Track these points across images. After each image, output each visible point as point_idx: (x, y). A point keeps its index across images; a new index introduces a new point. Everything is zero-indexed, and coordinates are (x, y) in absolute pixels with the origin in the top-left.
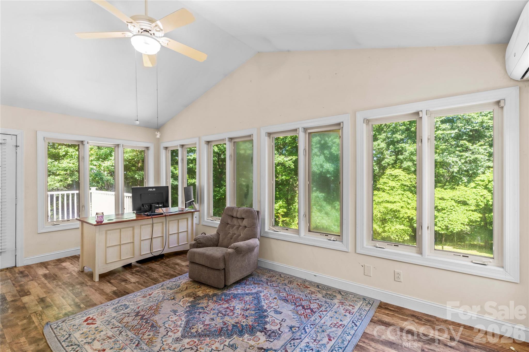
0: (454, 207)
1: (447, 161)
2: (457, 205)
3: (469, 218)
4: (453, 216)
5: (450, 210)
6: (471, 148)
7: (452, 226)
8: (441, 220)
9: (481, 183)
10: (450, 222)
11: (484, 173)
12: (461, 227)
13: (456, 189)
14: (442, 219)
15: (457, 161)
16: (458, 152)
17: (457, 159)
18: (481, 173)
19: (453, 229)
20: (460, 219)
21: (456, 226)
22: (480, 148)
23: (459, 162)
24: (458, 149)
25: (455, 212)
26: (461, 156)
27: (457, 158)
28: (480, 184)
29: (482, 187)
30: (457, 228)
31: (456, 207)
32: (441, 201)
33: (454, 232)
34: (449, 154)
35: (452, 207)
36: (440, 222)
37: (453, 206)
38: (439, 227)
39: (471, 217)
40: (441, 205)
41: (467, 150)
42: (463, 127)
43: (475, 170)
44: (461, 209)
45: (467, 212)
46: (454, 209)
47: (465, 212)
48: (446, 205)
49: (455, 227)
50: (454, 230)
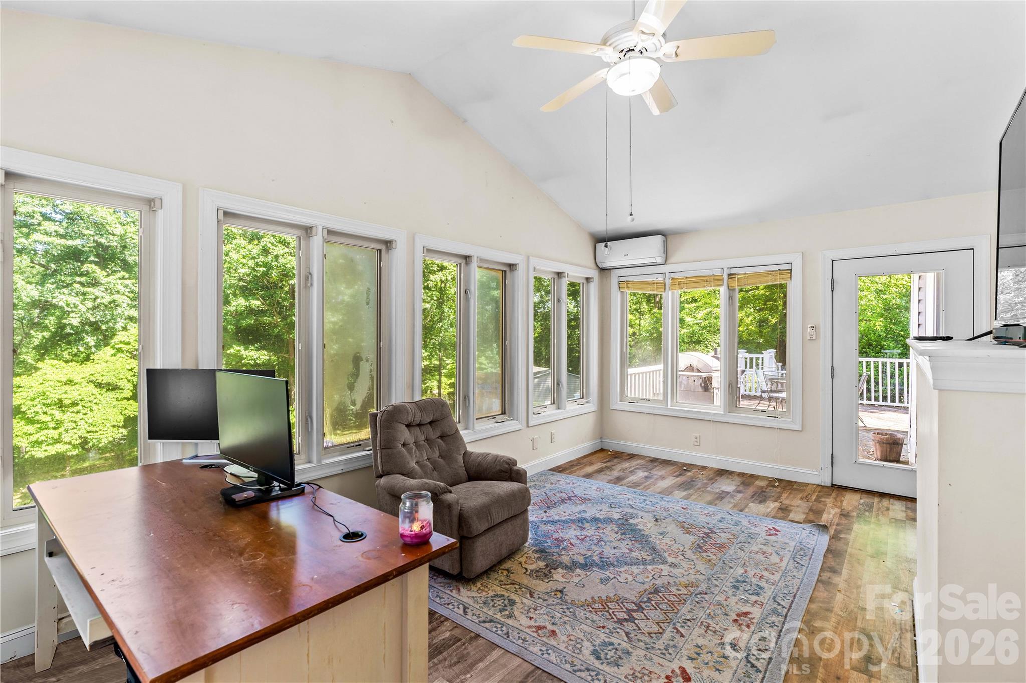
0: (94, 397)
1: (54, 301)
2: (99, 392)
3: (123, 413)
4: (96, 416)
5: (89, 404)
6: (104, 280)
7: (96, 436)
8: (71, 428)
9: (125, 347)
10: (91, 429)
11: (125, 329)
12: (113, 434)
13: (93, 359)
14: (74, 425)
15: (78, 303)
16: (79, 285)
17: (76, 300)
18: (121, 329)
19: (98, 441)
20: (110, 418)
21: (104, 433)
22: (119, 282)
23: (81, 306)
24: (78, 279)
25: (97, 407)
26: (84, 294)
27: (77, 298)
28: (123, 349)
29: (128, 354)
30: (106, 437)
31: (99, 397)
32: (67, 388)
33: (100, 445)
34: (57, 288)
35: (92, 398)
36: (70, 431)
37: (92, 395)
38: (66, 443)
39: (127, 411)
40: (70, 397)
41: (95, 283)
42: (92, 238)
43: (110, 324)
44: (108, 399)
45: (118, 403)
46: (95, 401)
47: (115, 403)
48: (80, 395)
49: (101, 437)
50: (101, 443)
